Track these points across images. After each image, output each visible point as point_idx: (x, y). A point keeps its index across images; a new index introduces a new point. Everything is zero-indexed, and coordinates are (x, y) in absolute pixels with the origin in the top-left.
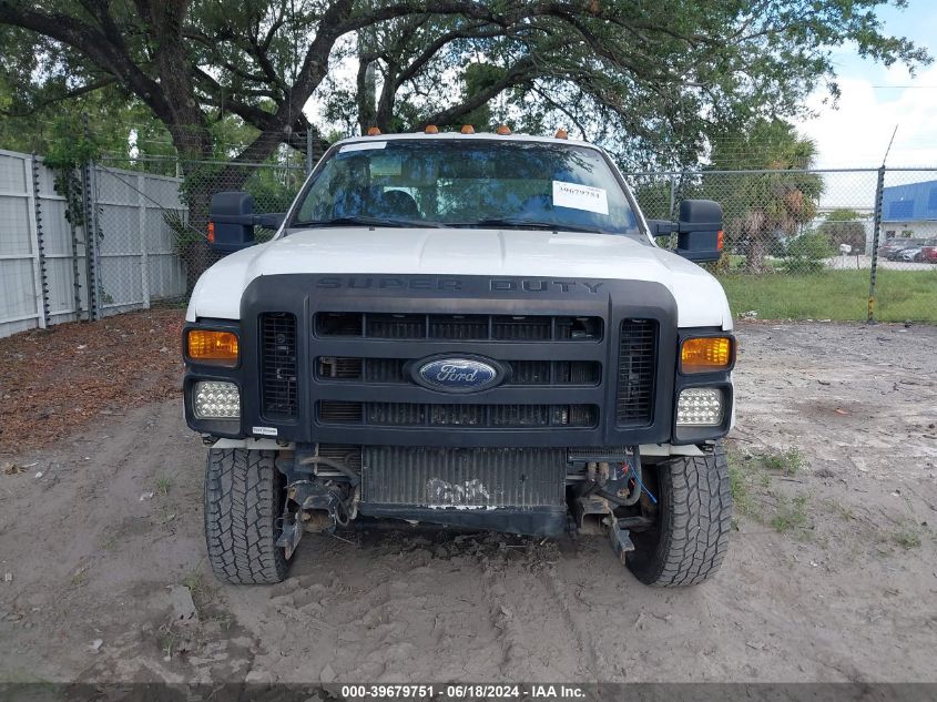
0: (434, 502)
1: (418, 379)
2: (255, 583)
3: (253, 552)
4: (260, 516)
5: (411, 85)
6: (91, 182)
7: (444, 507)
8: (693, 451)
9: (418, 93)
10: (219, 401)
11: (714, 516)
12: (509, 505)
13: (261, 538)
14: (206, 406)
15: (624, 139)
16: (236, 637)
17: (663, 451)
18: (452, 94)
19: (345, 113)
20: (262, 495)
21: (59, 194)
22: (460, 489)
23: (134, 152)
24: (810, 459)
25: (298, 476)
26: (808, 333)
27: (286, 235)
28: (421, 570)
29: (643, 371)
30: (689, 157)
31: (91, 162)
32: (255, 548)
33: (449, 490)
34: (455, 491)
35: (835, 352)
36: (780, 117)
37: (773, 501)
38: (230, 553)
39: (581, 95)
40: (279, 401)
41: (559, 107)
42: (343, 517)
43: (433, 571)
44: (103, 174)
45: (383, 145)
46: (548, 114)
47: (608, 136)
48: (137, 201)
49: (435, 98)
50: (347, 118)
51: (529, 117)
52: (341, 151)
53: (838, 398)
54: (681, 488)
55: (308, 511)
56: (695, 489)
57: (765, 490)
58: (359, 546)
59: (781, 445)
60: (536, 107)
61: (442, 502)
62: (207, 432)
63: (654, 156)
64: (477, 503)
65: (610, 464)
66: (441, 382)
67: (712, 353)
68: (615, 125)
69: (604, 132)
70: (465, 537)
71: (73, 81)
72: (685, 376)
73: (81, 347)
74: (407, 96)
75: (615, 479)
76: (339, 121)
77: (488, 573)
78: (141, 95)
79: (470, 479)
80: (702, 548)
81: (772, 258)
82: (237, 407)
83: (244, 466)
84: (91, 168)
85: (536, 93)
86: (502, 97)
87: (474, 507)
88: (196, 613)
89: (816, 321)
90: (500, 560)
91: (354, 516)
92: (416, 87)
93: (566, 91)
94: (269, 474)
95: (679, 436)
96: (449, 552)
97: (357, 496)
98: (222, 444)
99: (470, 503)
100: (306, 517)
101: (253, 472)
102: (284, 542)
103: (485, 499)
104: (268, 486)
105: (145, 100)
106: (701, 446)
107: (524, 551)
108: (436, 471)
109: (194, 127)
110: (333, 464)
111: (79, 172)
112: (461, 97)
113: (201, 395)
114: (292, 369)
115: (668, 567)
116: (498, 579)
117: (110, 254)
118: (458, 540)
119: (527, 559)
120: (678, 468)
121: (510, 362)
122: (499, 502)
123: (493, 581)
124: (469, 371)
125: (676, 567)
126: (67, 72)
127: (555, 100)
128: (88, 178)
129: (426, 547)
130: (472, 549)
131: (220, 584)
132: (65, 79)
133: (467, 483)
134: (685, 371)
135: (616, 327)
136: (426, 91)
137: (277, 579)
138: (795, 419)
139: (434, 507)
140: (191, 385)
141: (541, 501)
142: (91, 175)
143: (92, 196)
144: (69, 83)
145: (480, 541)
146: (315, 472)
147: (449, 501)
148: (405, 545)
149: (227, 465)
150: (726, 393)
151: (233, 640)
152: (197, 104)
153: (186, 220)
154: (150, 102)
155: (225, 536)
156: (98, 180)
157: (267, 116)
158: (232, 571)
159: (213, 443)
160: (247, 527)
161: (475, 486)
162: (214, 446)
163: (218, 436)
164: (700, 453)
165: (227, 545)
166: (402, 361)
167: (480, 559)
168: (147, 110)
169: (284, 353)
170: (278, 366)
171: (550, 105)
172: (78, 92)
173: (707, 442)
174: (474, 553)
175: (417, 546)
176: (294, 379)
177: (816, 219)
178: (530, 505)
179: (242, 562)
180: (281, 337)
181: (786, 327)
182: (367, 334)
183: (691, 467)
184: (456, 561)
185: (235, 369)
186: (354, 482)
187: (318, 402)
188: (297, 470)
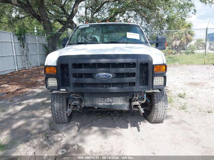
0: (100, 103)
1: (95, 78)
2: (63, 123)
3: (62, 116)
4: (63, 108)
5: (97, 13)
6: (26, 38)
7: (102, 104)
8: (158, 91)
9: (99, 15)
10: (53, 82)
11: (164, 106)
12: (116, 103)
13: (63, 113)
14: (50, 84)
15: (146, 24)
16: (59, 134)
17: (151, 91)
18: (107, 15)
19: (83, 20)
20: (63, 103)
21: (19, 41)
22: (106, 100)
23: (36, 31)
24: (188, 94)
25: (71, 98)
26: (190, 67)
27: (67, 46)
28: (99, 120)
29: (145, 73)
30: (162, 28)
31: (26, 34)
32: (62, 115)
33: (103, 100)
34: (105, 101)
35: (196, 71)
36: (183, 18)
37: (179, 104)
38: (57, 116)
39: (136, 14)
40: (66, 82)
41: (131, 17)
42: (81, 107)
43: (102, 120)
44: (28, 36)
45: (88, 26)
46: (129, 19)
47: (143, 24)
48: (36, 42)
49: (103, 16)
50: (83, 22)
51: (125, 19)
52: (79, 28)
53: (196, 81)
54: (156, 100)
55: (73, 105)
56: (159, 100)
57: (178, 101)
58: (86, 115)
59: (182, 92)
60: (126, 17)
61: (102, 103)
62: (50, 89)
63: (154, 28)
64: (109, 103)
65: (139, 94)
66: (100, 78)
67: (162, 69)
68: (144, 21)
69: (142, 23)
70: (109, 113)
71: (21, 16)
72: (155, 74)
73: (25, 75)
74: (96, 16)
75: (140, 97)
76: (81, 23)
77: (114, 120)
78: (36, 18)
79: (108, 98)
80: (161, 113)
81: (183, 51)
82: (57, 83)
83: (59, 97)
84: (26, 35)
85: (126, 14)
86: (118, 15)
87: (109, 104)
88: (50, 129)
89: (192, 64)
90: (117, 117)
91: (83, 107)
92: (99, 14)
93: (133, 13)
94: (65, 99)
95: (154, 88)
96: (106, 116)
97: (83, 102)
98: (54, 92)
99: (108, 103)
100: (72, 107)
101: (61, 98)
102: (68, 112)
103: (111, 102)
104: (65, 101)
105: (37, 19)
106: (160, 90)
107: (122, 115)
108: (100, 96)
109: (48, 25)
110: (78, 95)
111: (23, 36)
112: (109, 15)
113: (49, 81)
114: (68, 75)
115: (154, 117)
116: (116, 121)
117: (31, 54)
118: (108, 113)
119: (123, 117)
120: (155, 95)
121: (115, 73)
122: (114, 103)
123: (115, 122)
124: (106, 75)
125: (156, 117)
126: (20, 14)
127: (130, 16)
128: (25, 37)
129: (101, 115)
130: (111, 115)
131: (55, 123)
132: (19, 15)
133: (107, 99)
134: (155, 73)
135: (139, 65)
136: (101, 15)
137: (68, 122)
138: (185, 86)
139: (100, 104)
140: (46, 79)
141: (124, 102)
142: (26, 36)
143: (26, 41)
144: (20, 16)
145: (113, 113)
146: (74, 97)
147: (103, 103)
148: (96, 115)
149: (56, 97)
150: (165, 78)
151: (58, 134)
152: (49, 20)
153: (48, 46)
154: (38, 20)
155: (56, 112)
156: (27, 38)
157: (65, 22)
158: (58, 120)
159: (52, 92)
160: (60, 110)
161: (109, 99)
162: (52, 93)
163: (53, 90)
164: (160, 92)
165: (56, 114)
166: (92, 74)
167: (112, 117)
168: (38, 22)
169: (66, 71)
170: (65, 74)
171: (129, 17)
172: (22, 18)
173: (161, 89)
174: (111, 116)
175: (99, 115)
176: (68, 77)
177: (193, 41)
178: (121, 103)
179: (60, 118)
180: (66, 68)
181: (185, 66)
182: (84, 68)
183: (158, 95)
184: (107, 118)
185: (56, 75)
186: (82, 99)
187: (74, 83)
188: (70, 97)
